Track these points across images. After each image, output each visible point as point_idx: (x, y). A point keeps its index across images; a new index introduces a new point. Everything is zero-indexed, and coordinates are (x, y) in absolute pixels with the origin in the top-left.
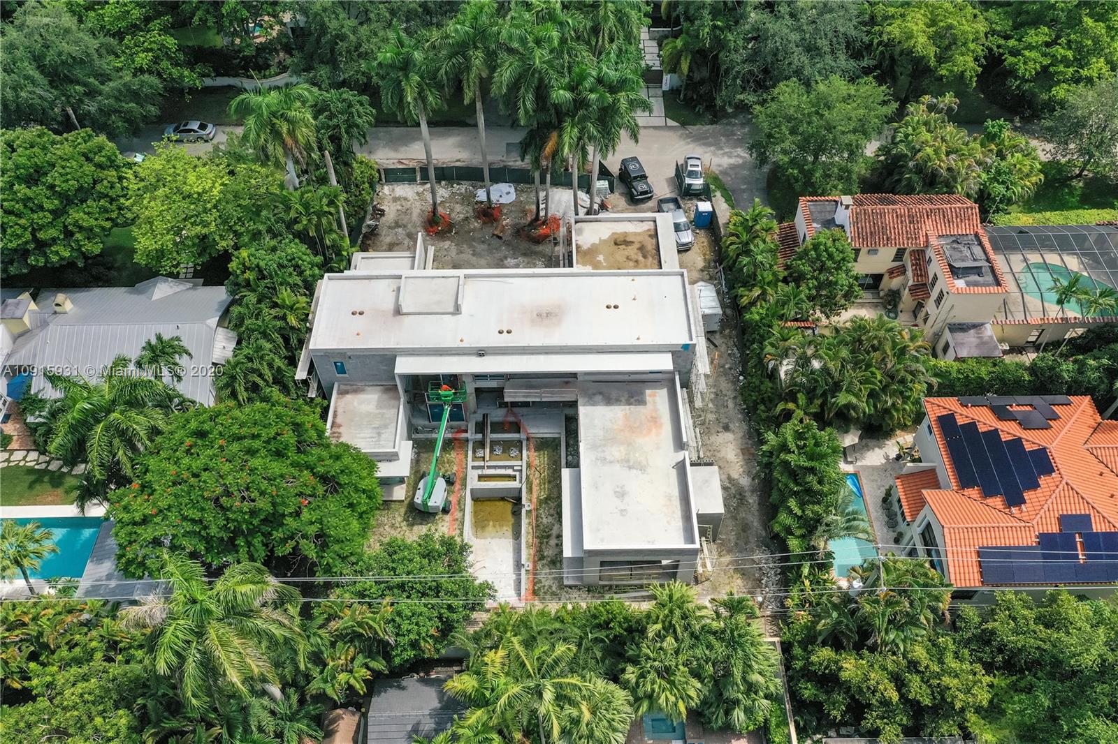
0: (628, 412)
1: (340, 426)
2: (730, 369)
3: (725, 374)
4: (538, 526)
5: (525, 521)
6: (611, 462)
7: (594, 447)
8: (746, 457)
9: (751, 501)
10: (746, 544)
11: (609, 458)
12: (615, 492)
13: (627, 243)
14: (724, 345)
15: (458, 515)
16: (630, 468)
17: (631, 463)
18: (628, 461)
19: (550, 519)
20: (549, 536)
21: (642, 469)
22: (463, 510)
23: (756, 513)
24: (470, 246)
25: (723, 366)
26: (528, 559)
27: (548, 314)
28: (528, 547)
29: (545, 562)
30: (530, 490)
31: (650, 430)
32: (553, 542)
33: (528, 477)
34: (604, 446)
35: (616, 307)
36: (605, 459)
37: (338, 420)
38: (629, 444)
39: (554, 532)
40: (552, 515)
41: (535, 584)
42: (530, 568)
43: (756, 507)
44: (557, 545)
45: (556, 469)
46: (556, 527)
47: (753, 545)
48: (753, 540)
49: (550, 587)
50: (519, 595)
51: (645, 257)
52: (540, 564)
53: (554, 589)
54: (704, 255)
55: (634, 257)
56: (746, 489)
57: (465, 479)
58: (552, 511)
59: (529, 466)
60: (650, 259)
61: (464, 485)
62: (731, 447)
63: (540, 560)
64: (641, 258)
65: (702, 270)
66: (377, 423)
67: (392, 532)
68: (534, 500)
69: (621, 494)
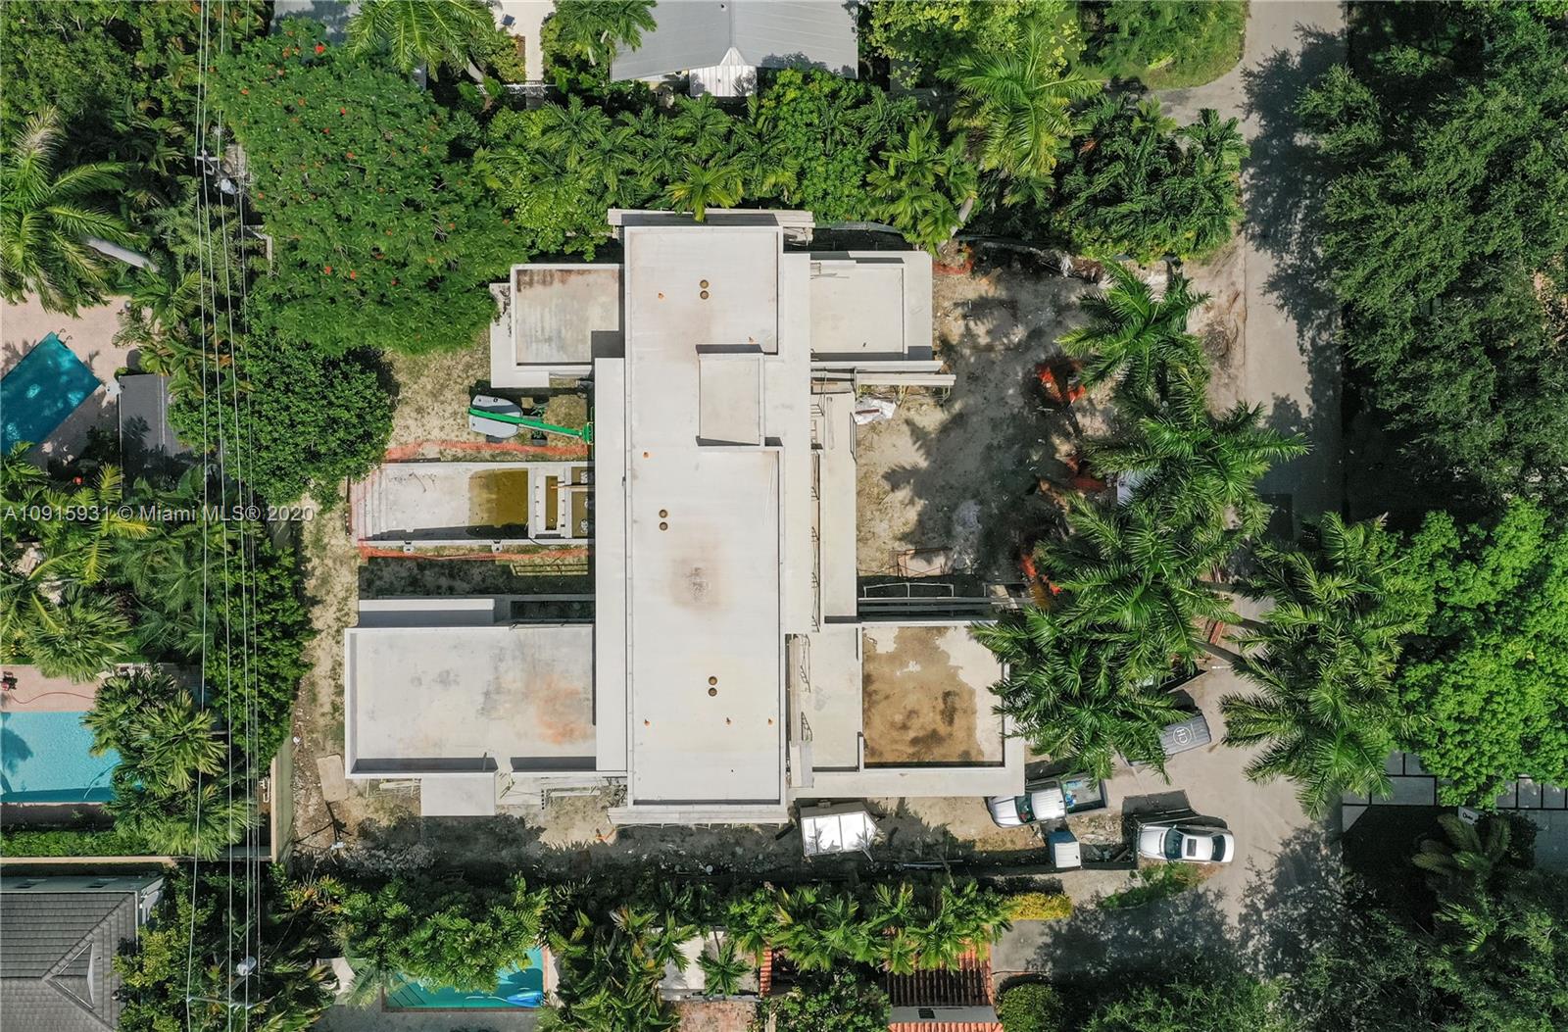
0: (583, 696)
1: (563, 282)
2: (734, 854)
3: (723, 845)
4: (467, 562)
5: (476, 543)
6: (496, 668)
7: (521, 646)
8: (574, 856)
9: (504, 853)
10: (439, 838)
11: (503, 666)
12: (448, 672)
13: (949, 715)
14: (780, 850)
15: (486, 453)
16: (487, 694)
17: (495, 697)
18: (498, 691)
19: (477, 578)
20: (452, 576)
21: (485, 710)
22: (493, 459)
23: (484, 858)
24: (1010, 442)
25: (737, 843)
26: (419, 549)
27: (699, 586)
28: (437, 548)
29: (416, 571)
30: (524, 550)
31: (550, 726)
32: (444, 582)
33: (546, 547)
34: (524, 660)
35: (713, 692)
36: (501, 660)
37: (573, 278)
38: (526, 695)
39: (458, 584)
40: (484, 580)
41: (384, 558)
42: (406, 553)
43: (494, 858)
44: (439, 587)
45: (557, 586)
46: (465, 586)
47: (437, 846)
48: (446, 848)
49: (380, 578)
50: (375, 538)
51: (915, 741)
52: (412, 565)
53: (378, 583)
54: (985, 842)
55: (916, 723)
56: (523, 849)
57: (544, 459)
58: (489, 581)
59: (564, 548)
60: (911, 750)
61: (536, 458)
62: (593, 839)
63: (418, 565)
64: (912, 734)
65: (945, 833)
66: (567, 334)
67: (460, 367)
68: (507, 557)
69: (445, 680)
